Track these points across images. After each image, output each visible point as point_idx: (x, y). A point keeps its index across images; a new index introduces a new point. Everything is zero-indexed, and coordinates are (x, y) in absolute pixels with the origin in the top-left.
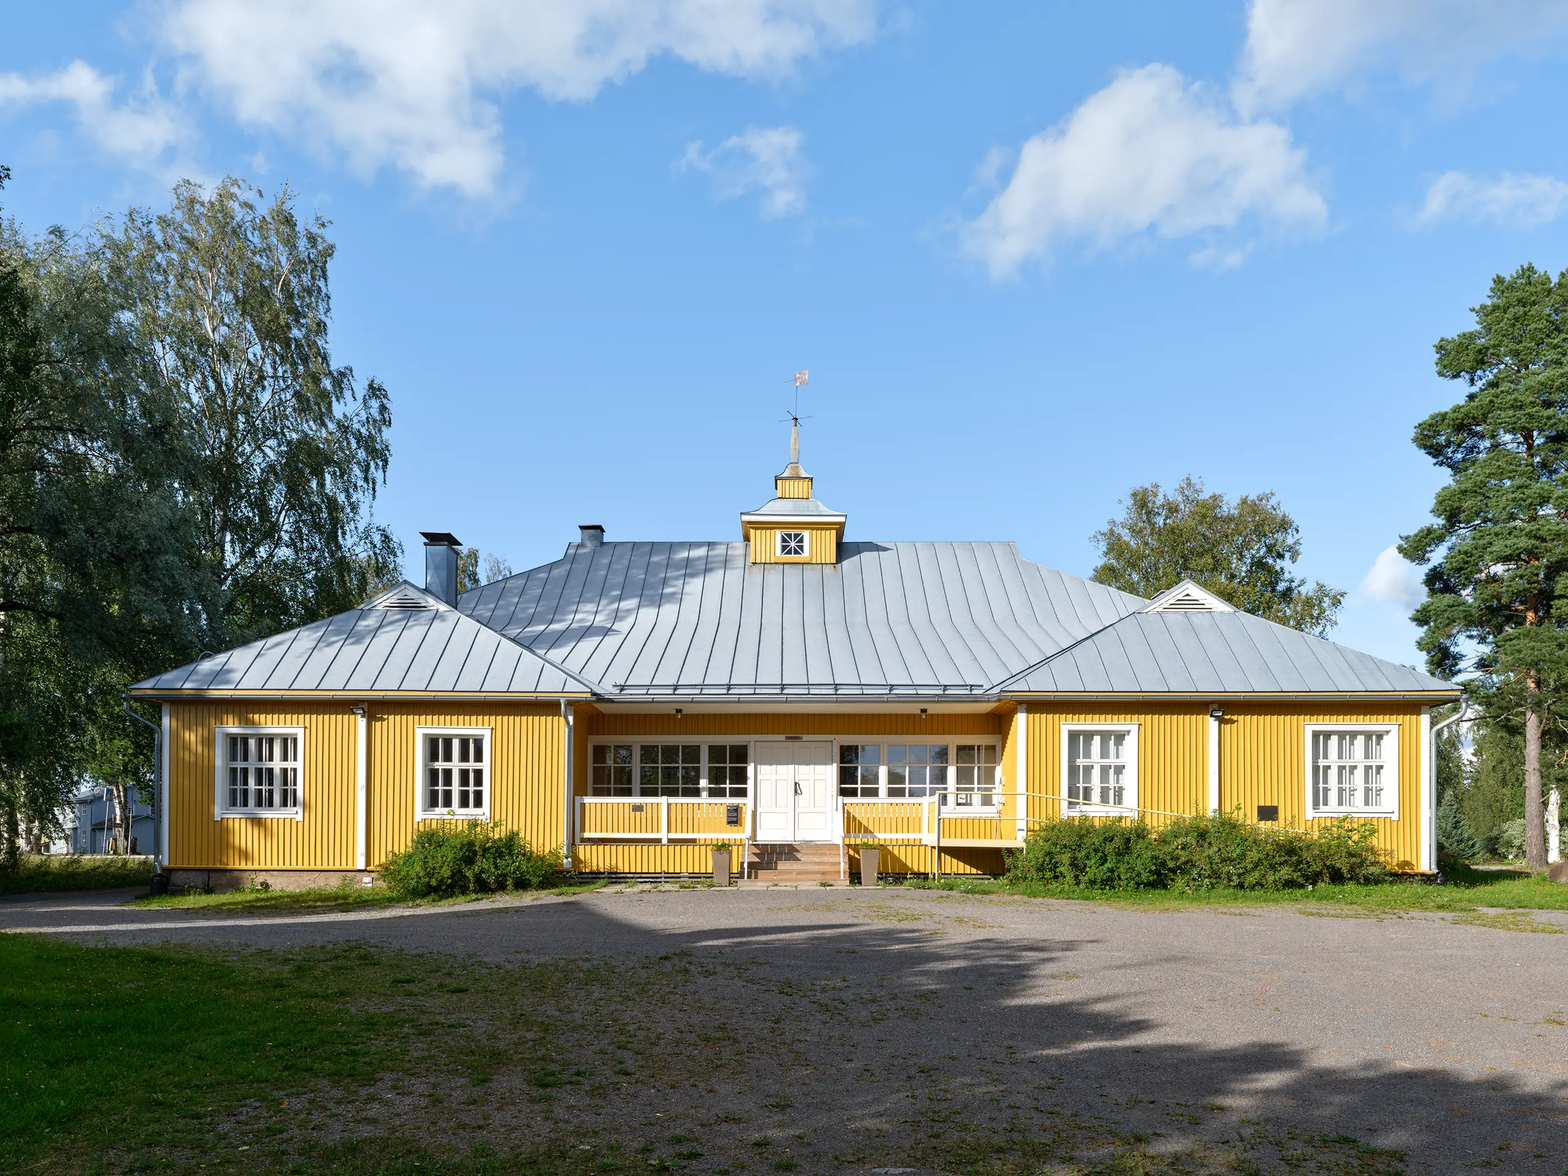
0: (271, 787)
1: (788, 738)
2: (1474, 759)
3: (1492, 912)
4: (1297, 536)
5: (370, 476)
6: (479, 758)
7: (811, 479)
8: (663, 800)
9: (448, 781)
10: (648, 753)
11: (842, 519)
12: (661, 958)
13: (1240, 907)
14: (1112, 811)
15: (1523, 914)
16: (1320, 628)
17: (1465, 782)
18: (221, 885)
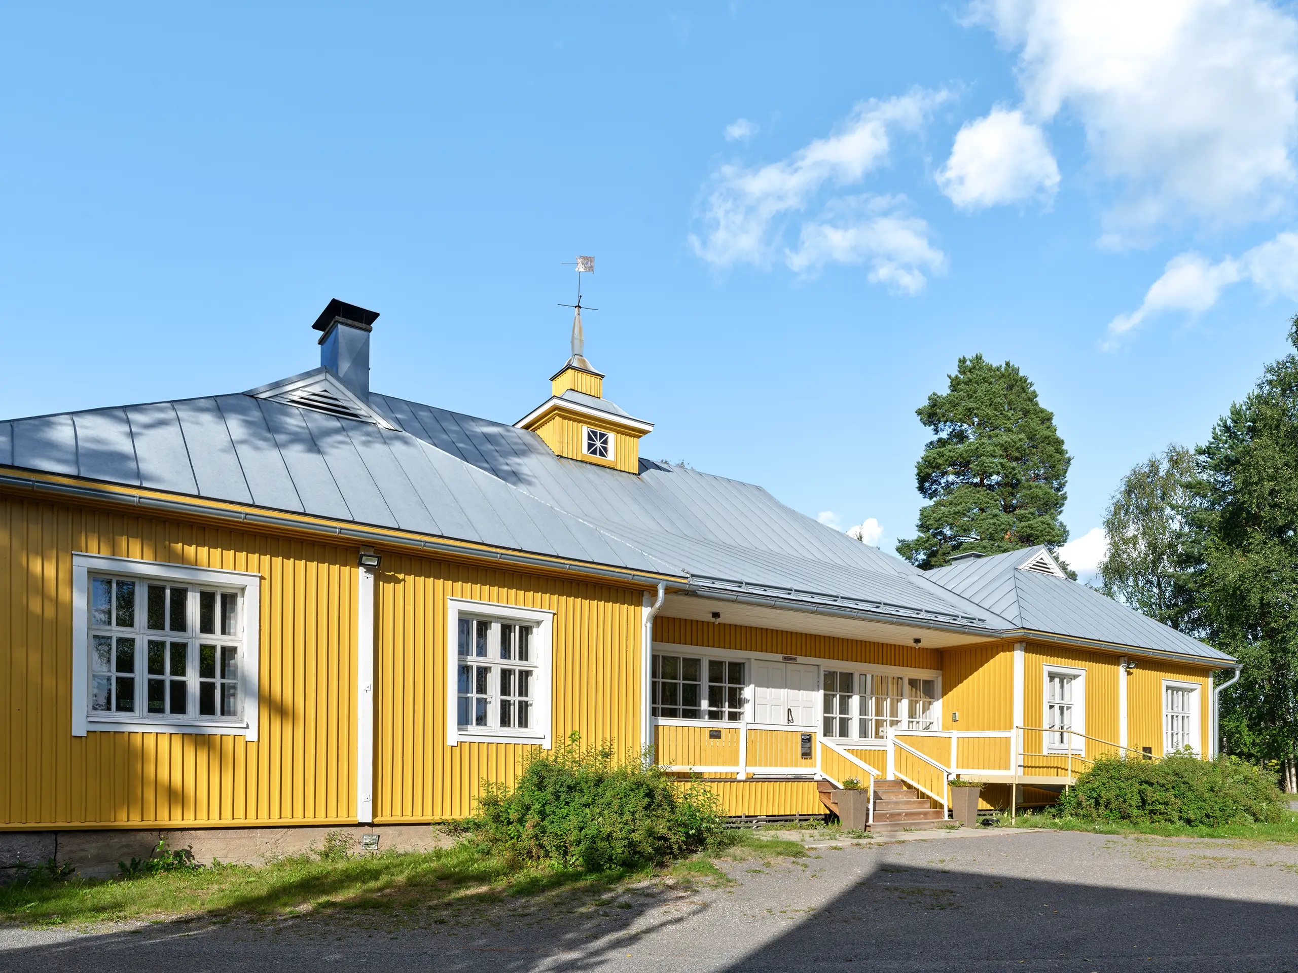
1: (785, 658)
6: (525, 654)
8: (742, 725)
9: (484, 685)
18: (83, 860)
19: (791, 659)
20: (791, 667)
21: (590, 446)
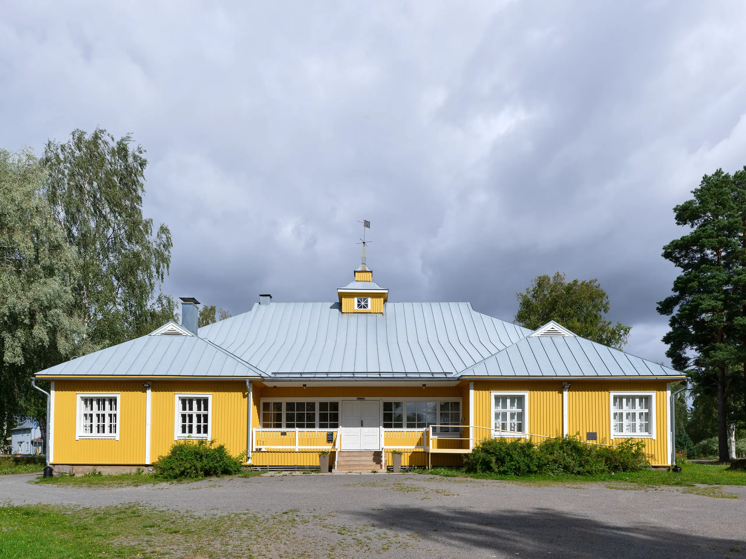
0: (104, 423)
1: (358, 399)
2: (693, 407)
3: (703, 486)
4: (607, 300)
5: (160, 271)
6: (206, 409)
7: (371, 272)
8: (297, 429)
9: (191, 420)
10: (290, 406)
11: (386, 291)
12: (283, 513)
13: (578, 484)
14: (517, 435)
15: (718, 488)
16: (619, 345)
17: (689, 418)
18: (78, 472)
19: (362, 399)
20: (363, 402)
21: (358, 305)
